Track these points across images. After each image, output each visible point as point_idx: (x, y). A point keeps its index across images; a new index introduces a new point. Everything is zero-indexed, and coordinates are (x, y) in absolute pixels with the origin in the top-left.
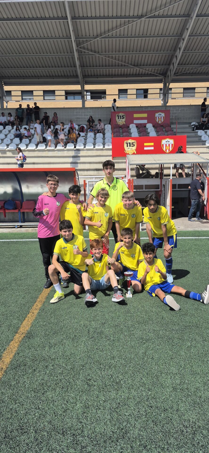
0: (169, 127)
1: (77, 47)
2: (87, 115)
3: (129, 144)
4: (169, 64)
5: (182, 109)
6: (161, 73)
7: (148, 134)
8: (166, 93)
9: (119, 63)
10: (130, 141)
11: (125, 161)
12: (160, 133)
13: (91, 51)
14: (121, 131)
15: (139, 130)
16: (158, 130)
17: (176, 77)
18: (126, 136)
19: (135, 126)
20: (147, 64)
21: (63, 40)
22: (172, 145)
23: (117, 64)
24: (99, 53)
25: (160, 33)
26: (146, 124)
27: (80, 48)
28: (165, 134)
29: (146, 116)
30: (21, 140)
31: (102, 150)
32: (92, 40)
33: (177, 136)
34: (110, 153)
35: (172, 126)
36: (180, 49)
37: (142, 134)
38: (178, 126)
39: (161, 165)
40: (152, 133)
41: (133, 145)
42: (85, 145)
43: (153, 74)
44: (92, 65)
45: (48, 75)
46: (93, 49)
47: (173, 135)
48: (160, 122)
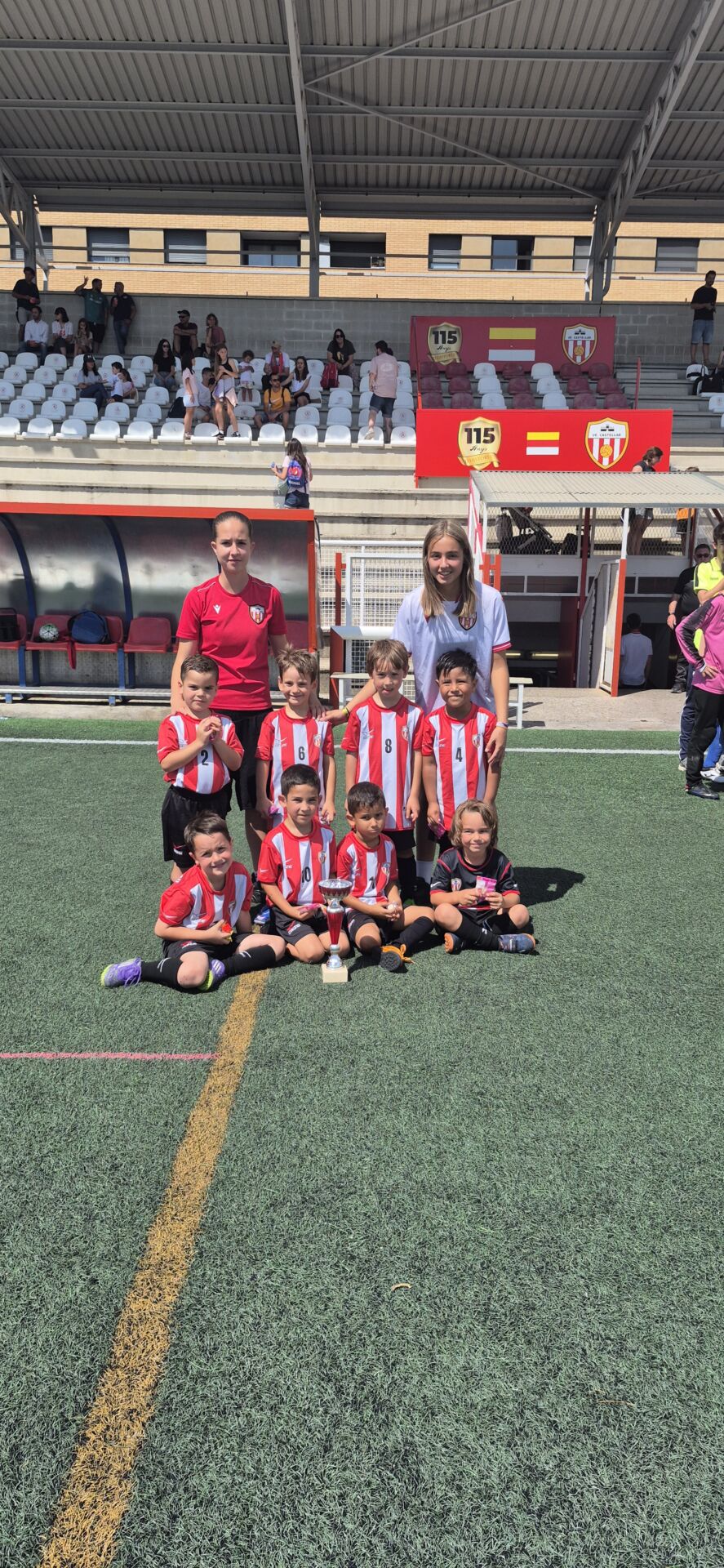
0: (611, 380)
1: (305, 82)
2: (327, 327)
3: (474, 434)
4: (620, 156)
5: (658, 315)
6: (590, 184)
7: (537, 402)
8: (604, 257)
9: (444, 143)
10: (480, 423)
11: (466, 491)
12: (578, 398)
13: (353, 97)
14: (445, 386)
15: (506, 385)
16: (571, 388)
17: (640, 202)
18: (463, 404)
19: (491, 369)
20: (543, 151)
21: (258, 54)
22: (622, 441)
23: (438, 149)
24: (378, 105)
25: (597, 44)
26: (531, 364)
27: (316, 85)
28: (598, 401)
29: (533, 337)
30: (101, 406)
31: (380, 450)
32: (360, 60)
33: (639, 410)
34: (410, 462)
35: (621, 375)
36: (662, 101)
37: (516, 400)
38: (642, 375)
39: (588, 510)
40: (554, 398)
41: (488, 438)
42: (322, 430)
43: (563, 188)
44: (350, 147)
45: (195, 177)
46: (359, 91)
47: (625, 406)
48: (579, 359)
